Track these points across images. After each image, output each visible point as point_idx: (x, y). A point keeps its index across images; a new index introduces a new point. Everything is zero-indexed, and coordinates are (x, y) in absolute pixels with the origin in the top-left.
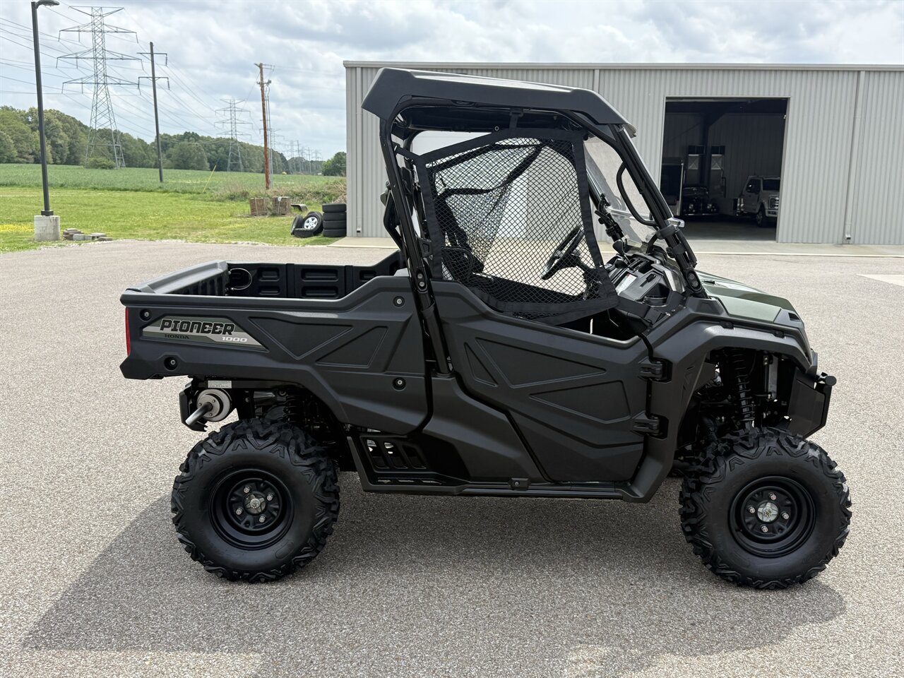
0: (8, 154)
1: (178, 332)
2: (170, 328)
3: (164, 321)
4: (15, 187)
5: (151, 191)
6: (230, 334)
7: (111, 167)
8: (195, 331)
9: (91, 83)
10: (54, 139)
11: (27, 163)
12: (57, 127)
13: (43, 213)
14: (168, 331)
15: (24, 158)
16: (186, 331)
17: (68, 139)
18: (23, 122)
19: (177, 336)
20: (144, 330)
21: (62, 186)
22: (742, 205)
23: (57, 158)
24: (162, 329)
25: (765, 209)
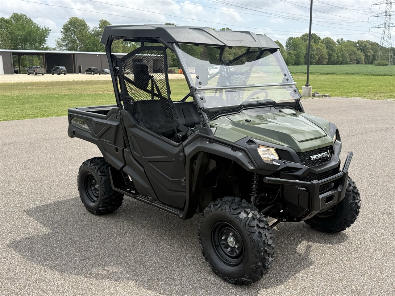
0: (346, 60)
1: (76, 123)
4: (334, 75)
5: (391, 76)
6: (84, 125)
7: (386, 65)
9: (382, 27)
10: (367, 53)
11: (353, 64)
12: (368, 48)
13: (306, 85)
15: (352, 62)
17: (373, 53)
18: (354, 47)
20: (72, 121)
21: (353, 74)
23: (367, 62)
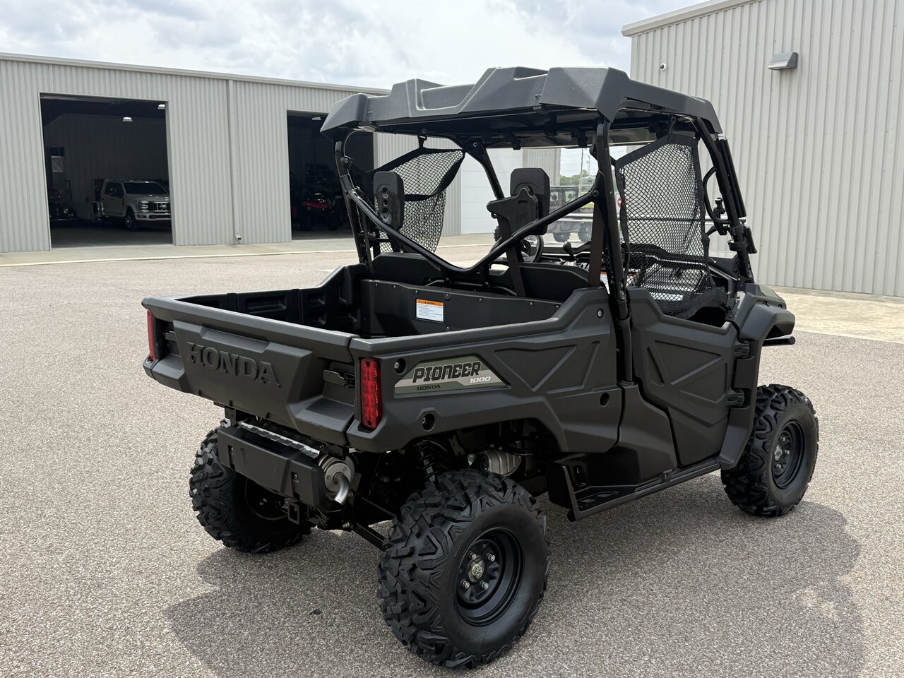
1: (431, 382)
2: (423, 378)
3: (417, 370)
6: (477, 374)
8: (446, 376)
14: (420, 382)
16: (438, 379)
19: (428, 387)
20: (396, 386)
22: (103, 209)
24: (414, 381)
25: (133, 213)
